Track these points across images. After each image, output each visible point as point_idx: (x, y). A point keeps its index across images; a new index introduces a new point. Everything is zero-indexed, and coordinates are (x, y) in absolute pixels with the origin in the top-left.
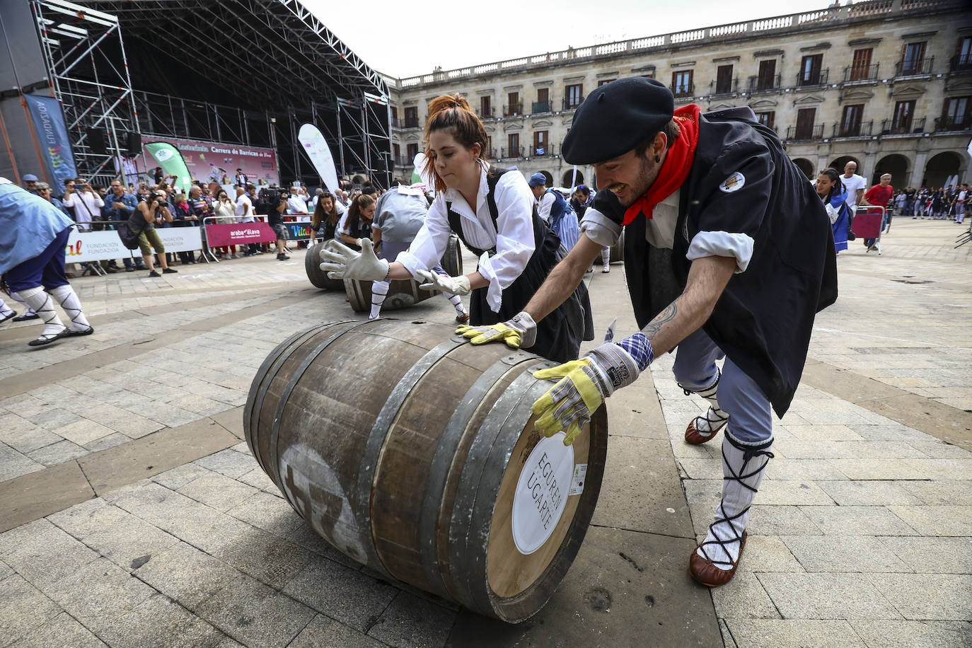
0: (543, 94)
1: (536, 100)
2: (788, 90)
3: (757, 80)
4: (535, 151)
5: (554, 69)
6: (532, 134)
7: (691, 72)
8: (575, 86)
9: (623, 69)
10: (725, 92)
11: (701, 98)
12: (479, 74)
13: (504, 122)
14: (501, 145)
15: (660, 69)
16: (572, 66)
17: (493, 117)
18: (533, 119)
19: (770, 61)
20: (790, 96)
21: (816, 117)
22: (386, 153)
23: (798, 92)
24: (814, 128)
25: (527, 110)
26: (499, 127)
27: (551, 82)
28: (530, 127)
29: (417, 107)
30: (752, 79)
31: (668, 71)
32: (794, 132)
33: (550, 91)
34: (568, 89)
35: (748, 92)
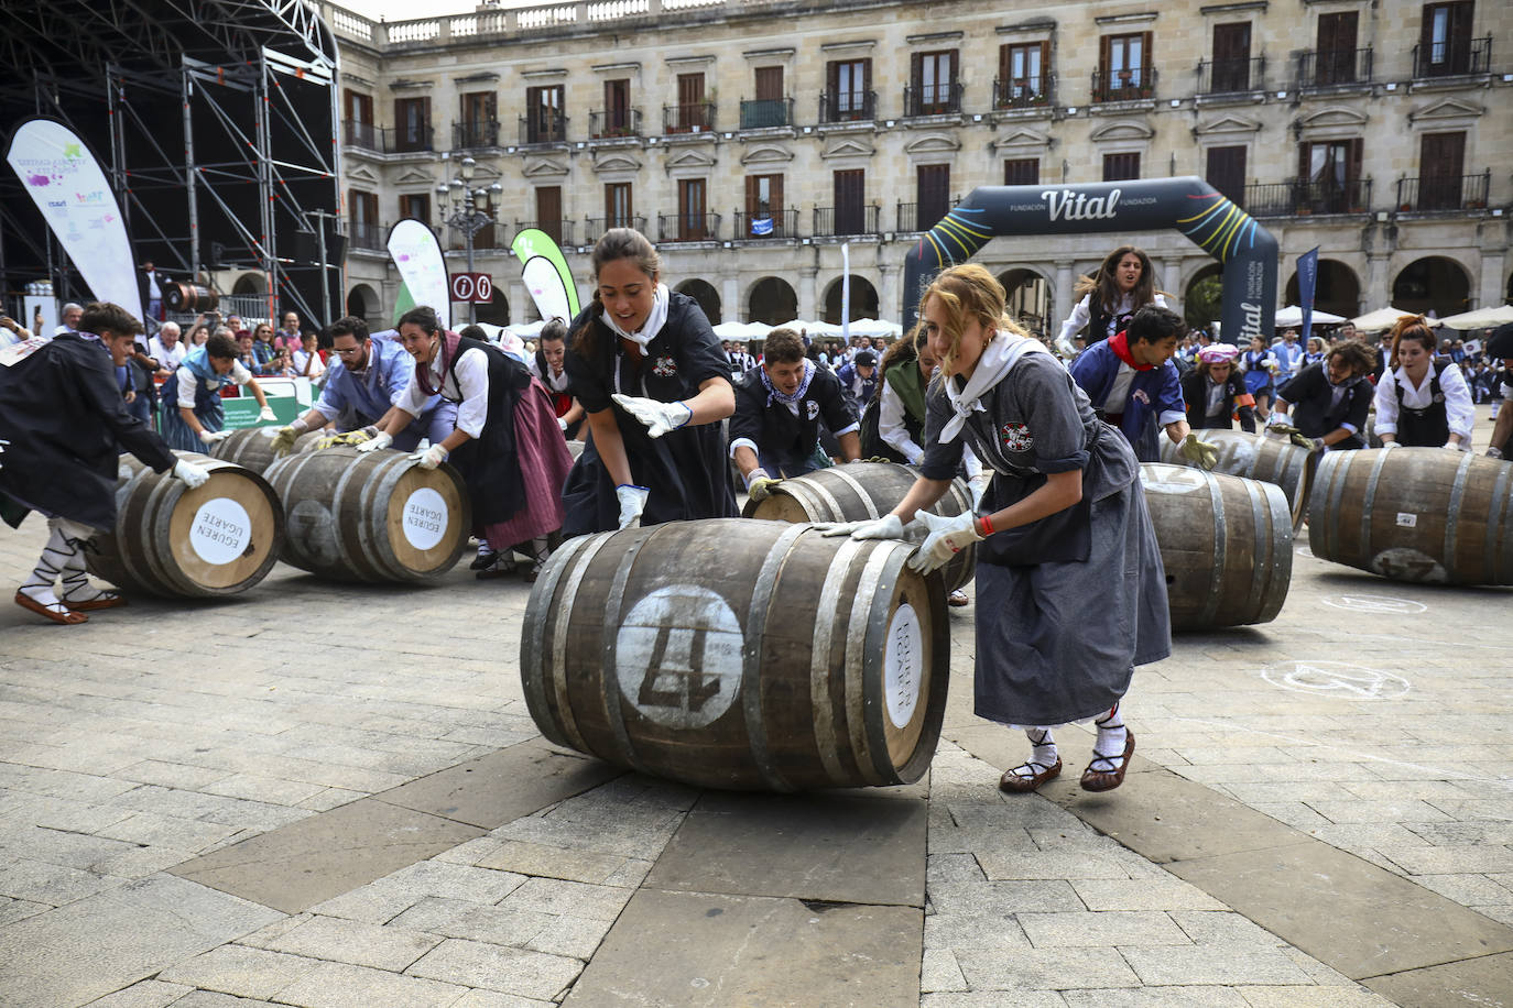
0: (769, 79)
1: (751, 96)
2: (1391, 87)
3: (1314, 59)
4: (749, 227)
5: (796, 19)
6: (740, 180)
7: (1147, 39)
8: (851, 63)
9: (973, 25)
10: (1234, 89)
11: (1175, 103)
12: (600, 23)
13: (667, 147)
14: (660, 208)
15: (1066, 26)
16: (844, 13)
17: (637, 134)
18: (743, 142)
19: (1345, 15)
20: (1399, 101)
21: (1467, 154)
22: (321, 214)
23: (1418, 92)
24: (1465, 180)
25: (728, 119)
26: (653, 159)
27: (791, 52)
28: (736, 162)
29: (429, 99)
30: (1301, 57)
31: (1087, 33)
32: (1415, 192)
33: (787, 72)
34: (834, 69)
35: (1293, 90)
